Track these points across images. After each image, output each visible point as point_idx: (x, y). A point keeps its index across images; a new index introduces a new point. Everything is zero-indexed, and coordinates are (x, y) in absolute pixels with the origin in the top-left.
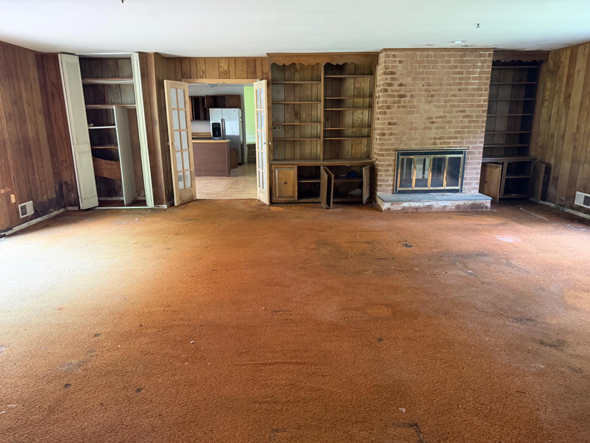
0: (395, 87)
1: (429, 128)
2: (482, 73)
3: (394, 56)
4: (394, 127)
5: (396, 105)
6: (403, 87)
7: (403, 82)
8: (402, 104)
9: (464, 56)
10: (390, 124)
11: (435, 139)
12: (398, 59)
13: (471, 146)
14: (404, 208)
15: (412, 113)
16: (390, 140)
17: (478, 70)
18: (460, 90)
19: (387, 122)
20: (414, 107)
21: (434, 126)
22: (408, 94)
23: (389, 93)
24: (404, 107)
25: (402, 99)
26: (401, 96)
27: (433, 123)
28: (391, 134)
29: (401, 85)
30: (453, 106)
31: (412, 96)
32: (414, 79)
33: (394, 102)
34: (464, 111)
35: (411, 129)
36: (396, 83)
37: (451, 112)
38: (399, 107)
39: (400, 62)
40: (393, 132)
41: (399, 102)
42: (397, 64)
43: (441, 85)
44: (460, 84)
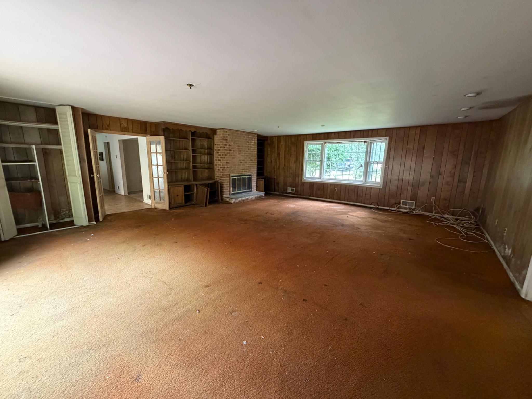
0: (228, 146)
1: (240, 165)
2: (254, 143)
3: (226, 132)
4: (228, 164)
5: (228, 154)
6: (230, 147)
7: (230, 144)
8: (230, 154)
9: (249, 135)
10: (227, 163)
11: (242, 169)
12: (228, 134)
13: (253, 172)
14: (239, 201)
15: (233, 158)
16: (227, 170)
17: (253, 142)
18: (248, 149)
19: (225, 162)
20: (234, 155)
21: (242, 164)
22: (232, 150)
23: (225, 148)
24: (231, 155)
25: (230, 152)
26: (230, 150)
27: (241, 162)
28: (227, 167)
29: (229, 145)
30: (247, 156)
31: (233, 151)
32: (234, 143)
33: (228, 153)
34: (250, 158)
35: (234, 165)
36: (228, 144)
37: (246, 158)
38: (229, 155)
39: (229, 135)
40: (228, 166)
41: (229, 153)
42: (228, 136)
43: (243, 146)
44: (248, 147)
